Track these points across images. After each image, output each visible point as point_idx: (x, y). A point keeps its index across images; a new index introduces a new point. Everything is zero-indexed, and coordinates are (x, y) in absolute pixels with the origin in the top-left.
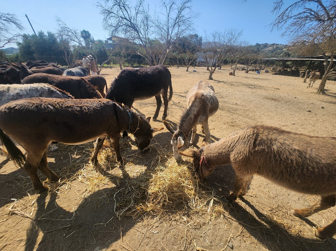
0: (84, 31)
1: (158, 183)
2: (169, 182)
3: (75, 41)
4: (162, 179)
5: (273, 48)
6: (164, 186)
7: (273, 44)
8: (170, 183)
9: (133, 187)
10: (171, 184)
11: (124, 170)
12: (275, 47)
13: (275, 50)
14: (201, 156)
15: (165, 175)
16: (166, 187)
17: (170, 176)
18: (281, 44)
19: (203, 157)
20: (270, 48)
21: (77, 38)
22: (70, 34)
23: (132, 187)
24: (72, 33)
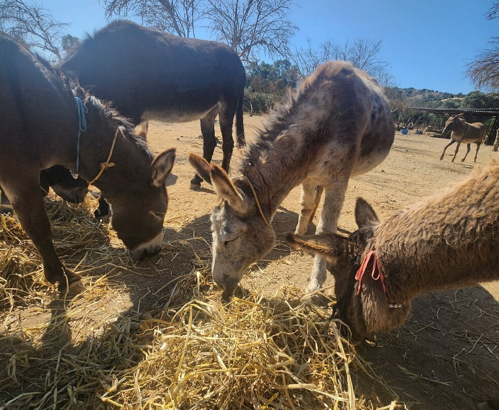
0: (70, 37)
1: (182, 378)
2: (233, 372)
3: (36, 34)
4: (199, 356)
5: (424, 96)
6: (208, 395)
7: (424, 90)
8: (237, 377)
9: (69, 390)
10: (242, 380)
11: (62, 315)
12: (427, 96)
13: (426, 101)
14: (364, 253)
15: (216, 338)
16: (216, 397)
17: (236, 342)
18: (437, 92)
19: (373, 256)
20: (420, 97)
21: (42, 29)
22: (26, 16)
23: (66, 391)
24: (31, 15)
